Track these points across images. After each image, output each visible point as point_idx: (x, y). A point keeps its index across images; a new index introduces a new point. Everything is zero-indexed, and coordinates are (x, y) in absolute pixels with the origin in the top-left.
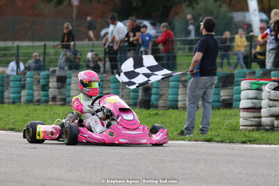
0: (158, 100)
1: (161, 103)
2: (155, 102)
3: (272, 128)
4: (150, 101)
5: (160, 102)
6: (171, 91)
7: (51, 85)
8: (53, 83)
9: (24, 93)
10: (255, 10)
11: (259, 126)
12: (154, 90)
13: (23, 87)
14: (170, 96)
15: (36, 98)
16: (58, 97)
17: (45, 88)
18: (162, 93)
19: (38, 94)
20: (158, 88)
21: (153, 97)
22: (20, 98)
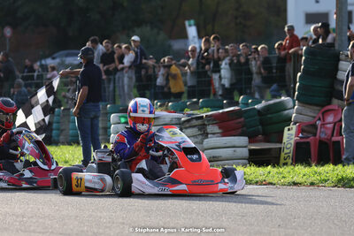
0: (59, 136)
2: (56, 138)
4: (51, 136)
5: (61, 137)
10: (194, 37)
12: (55, 126)
14: (71, 132)
18: (63, 127)
20: (58, 123)
21: (54, 132)
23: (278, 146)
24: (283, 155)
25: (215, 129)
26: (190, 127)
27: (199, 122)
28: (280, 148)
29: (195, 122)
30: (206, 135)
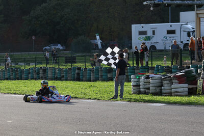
1: (84, 79)
3: (145, 93)
6: (88, 74)
7: (40, 72)
8: (41, 72)
9: (29, 75)
11: (139, 93)
13: (29, 73)
15: (35, 77)
16: (43, 77)
17: (38, 73)
18: (84, 75)
19: (35, 76)
20: (82, 73)
21: (81, 77)
22: (28, 77)
23: (195, 86)
24: (198, 90)
25: (177, 81)
26: (166, 80)
27: (169, 78)
28: (196, 88)
29: (168, 79)
30: (172, 83)
